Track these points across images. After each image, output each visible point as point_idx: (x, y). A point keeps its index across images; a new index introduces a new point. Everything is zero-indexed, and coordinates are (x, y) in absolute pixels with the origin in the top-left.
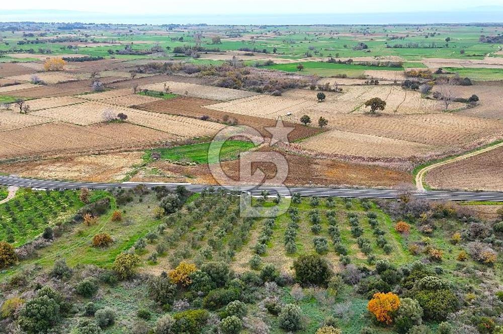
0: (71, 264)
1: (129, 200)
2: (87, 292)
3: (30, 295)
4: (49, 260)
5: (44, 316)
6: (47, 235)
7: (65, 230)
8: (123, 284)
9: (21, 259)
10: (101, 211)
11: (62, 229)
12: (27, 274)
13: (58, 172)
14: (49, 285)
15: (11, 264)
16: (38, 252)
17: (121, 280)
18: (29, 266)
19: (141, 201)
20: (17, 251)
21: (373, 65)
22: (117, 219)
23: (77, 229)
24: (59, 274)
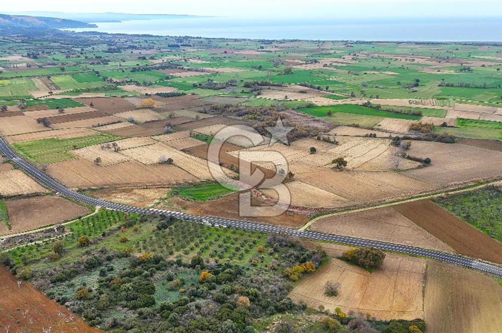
0: (108, 248)
1: (146, 220)
2: (109, 259)
3: (90, 257)
4: (101, 245)
5: (92, 264)
6: (104, 235)
7: (112, 233)
8: (123, 258)
9: (91, 244)
10: (130, 225)
11: (112, 232)
12: (92, 250)
13: (121, 199)
14: (97, 255)
15: (87, 245)
16: (99, 242)
17: (123, 257)
18: (93, 247)
19: (151, 221)
20: (90, 240)
21: (397, 112)
22: (136, 230)
23: (118, 233)
24: (103, 251)
